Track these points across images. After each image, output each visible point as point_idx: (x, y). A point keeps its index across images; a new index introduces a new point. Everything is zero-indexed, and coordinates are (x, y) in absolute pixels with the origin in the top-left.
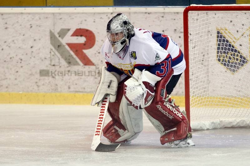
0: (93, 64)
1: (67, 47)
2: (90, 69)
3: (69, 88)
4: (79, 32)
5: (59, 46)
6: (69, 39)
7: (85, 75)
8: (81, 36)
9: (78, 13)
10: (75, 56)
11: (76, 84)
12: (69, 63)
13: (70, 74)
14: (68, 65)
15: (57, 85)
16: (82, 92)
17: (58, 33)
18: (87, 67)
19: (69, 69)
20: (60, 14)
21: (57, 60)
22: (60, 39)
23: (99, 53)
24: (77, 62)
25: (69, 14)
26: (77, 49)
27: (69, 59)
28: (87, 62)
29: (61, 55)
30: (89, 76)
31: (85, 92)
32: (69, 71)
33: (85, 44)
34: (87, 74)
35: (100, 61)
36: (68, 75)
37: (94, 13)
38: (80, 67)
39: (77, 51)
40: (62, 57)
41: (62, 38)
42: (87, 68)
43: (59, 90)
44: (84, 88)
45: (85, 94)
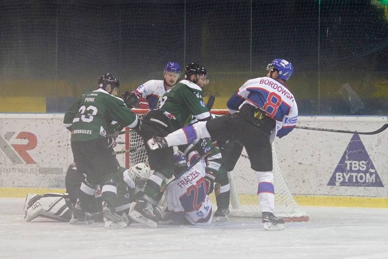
0: (35, 163)
1: (12, 148)
2: (32, 168)
3: (13, 183)
4: (22, 135)
5: (5, 147)
6: (14, 141)
7: (27, 172)
8: (25, 138)
9: (22, 119)
10: (19, 156)
11: (20, 180)
12: (14, 161)
13: (14, 171)
14: (12, 164)
15: (2, 180)
16: (25, 187)
17: (5, 136)
18: (29, 165)
19: (14, 166)
20: (6, 119)
21: (3, 159)
22: (6, 141)
23: (40, 153)
24: (20, 160)
25: (15, 120)
26: (21, 149)
27: (14, 158)
28: (29, 160)
29: (7, 155)
30: (31, 173)
31: (27, 187)
32: (13, 168)
33: (27, 146)
34: (29, 171)
35: (41, 160)
36: (13, 172)
37: (37, 119)
38: (23, 165)
39: (20, 151)
40: (8, 157)
41: (8, 140)
42: (29, 167)
43: (5, 185)
44: (26, 184)
45: (28, 188)
